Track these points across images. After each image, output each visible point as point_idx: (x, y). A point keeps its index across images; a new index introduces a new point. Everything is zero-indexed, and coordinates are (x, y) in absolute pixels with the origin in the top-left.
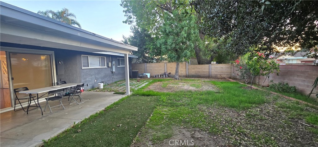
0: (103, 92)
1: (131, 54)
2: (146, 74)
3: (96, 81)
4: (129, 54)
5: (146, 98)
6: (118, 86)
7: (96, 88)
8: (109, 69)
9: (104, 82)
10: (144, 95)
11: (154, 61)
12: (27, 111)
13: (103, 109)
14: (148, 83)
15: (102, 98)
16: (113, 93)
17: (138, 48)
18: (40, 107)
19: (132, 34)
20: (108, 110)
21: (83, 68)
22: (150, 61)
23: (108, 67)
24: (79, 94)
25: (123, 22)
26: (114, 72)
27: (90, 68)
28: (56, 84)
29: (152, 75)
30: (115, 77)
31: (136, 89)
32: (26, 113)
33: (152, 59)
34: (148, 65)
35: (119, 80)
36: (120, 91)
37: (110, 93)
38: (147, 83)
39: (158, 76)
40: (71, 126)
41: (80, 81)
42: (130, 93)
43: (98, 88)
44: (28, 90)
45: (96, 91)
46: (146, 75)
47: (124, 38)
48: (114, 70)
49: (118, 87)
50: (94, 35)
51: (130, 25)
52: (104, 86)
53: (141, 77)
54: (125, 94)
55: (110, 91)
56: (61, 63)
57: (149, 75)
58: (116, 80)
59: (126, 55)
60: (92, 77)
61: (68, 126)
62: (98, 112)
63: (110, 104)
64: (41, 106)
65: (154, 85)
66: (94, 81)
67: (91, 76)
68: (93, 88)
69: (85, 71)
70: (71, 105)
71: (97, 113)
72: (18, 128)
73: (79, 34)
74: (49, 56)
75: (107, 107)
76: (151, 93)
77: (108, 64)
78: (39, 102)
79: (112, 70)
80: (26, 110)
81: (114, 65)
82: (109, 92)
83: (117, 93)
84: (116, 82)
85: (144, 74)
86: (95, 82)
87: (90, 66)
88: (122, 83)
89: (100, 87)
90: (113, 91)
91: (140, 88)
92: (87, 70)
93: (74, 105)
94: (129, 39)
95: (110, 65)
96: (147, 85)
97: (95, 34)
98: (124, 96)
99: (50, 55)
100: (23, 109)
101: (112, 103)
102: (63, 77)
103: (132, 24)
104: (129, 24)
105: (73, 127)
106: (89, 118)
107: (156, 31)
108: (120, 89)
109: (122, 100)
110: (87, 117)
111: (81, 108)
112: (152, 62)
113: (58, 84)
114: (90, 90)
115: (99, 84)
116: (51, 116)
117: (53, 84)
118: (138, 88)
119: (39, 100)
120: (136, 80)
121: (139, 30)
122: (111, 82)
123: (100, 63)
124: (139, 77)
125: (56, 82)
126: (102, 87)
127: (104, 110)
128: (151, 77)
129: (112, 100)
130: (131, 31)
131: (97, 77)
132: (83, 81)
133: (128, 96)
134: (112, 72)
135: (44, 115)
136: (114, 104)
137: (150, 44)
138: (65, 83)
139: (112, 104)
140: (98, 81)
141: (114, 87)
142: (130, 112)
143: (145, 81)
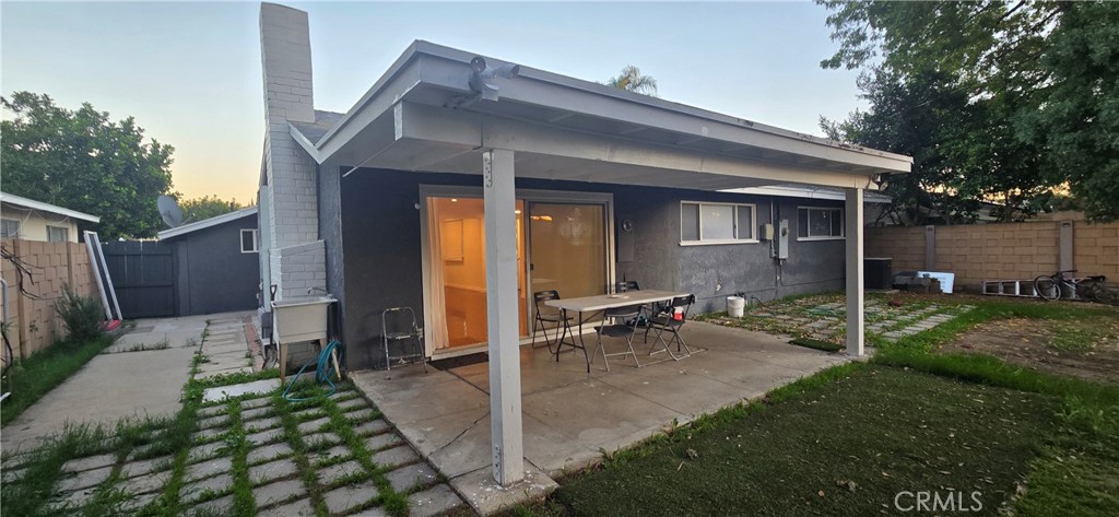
0: (747, 331)
1: (876, 187)
2: (933, 275)
3: (719, 287)
4: (866, 191)
5: (956, 388)
6: (799, 314)
7: (721, 314)
8: (766, 249)
9: (749, 296)
10: (940, 371)
11: (983, 215)
12: (558, 353)
13: (761, 394)
14: (951, 317)
15: (748, 353)
16: (786, 339)
17: (911, 159)
18: (583, 348)
19: (867, 107)
20: (778, 402)
21: (683, 243)
22: (958, 216)
23: (763, 239)
24: (676, 327)
25: (825, 64)
26: (784, 260)
27: (703, 242)
28: (613, 288)
29: (967, 281)
30: (787, 278)
31: (893, 337)
32: (555, 358)
33: (974, 206)
34: (945, 233)
35: (799, 290)
36: (816, 337)
37: (772, 339)
38: (943, 318)
39: (1009, 287)
40: (667, 429)
41: (674, 285)
42: (862, 352)
43: (726, 314)
44: (558, 298)
45: (722, 324)
46: (934, 280)
47: (827, 128)
48: (784, 254)
49: (803, 320)
50: (748, 126)
51: (856, 72)
52: (746, 309)
53: (903, 287)
54: (842, 354)
55: (774, 331)
56: (628, 227)
57: (947, 282)
58: (790, 291)
59: (852, 192)
60: (709, 273)
61: (657, 427)
62: (745, 403)
63: (786, 381)
64: (585, 345)
65: (991, 334)
66: (712, 288)
67: (707, 269)
68: (709, 313)
69: (689, 252)
70: (655, 359)
71: (740, 406)
72: (543, 393)
73: (705, 131)
74: (601, 207)
75: (775, 391)
76: (987, 368)
77: (762, 230)
78: (583, 332)
79: (777, 252)
80: (554, 351)
81: (784, 234)
82: (768, 332)
83: (803, 342)
84: (789, 299)
85: (921, 274)
86: (716, 292)
87: (704, 237)
88: (814, 306)
89: (733, 309)
90: (785, 332)
91: (913, 338)
92: (694, 249)
93: (663, 362)
94: (849, 129)
95: (770, 234)
96: (951, 325)
97: (751, 123)
98: (837, 361)
99: (604, 205)
100: (548, 344)
101: (793, 381)
102: (630, 270)
103: (867, 62)
104: (850, 66)
105: (671, 434)
106: (717, 417)
107: (994, 70)
108: (816, 328)
109: (833, 373)
110: (710, 413)
111: (685, 374)
112: (973, 221)
113: (618, 290)
114: (701, 319)
115: (732, 301)
116: (609, 380)
117: (606, 286)
118: (897, 334)
119: (583, 326)
120: (877, 296)
121: (902, 81)
122: (771, 295)
123: (735, 227)
124: (895, 287)
125: (613, 282)
126: (740, 313)
127: (764, 402)
128: (958, 288)
129: (788, 367)
130: (860, 92)
131: (725, 274)
132: (681, 284)
133: (853, 362)
134: (777, 260)
135: (591, 374)
136: (800, 383)
137: (963, 137)
138: (635, 287)
139: (790, 384)
140: (727, 290)
141: (786, 317)
142: (881, 437)
143: (932, 309)
